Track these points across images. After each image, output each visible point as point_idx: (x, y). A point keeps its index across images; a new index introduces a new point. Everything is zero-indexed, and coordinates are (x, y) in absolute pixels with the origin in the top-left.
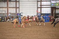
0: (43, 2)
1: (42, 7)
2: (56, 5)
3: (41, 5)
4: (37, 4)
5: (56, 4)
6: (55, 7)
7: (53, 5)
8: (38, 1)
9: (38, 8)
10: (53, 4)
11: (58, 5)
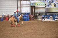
0: (23, 1)
1: (22, 6)
2: (35, 5)
3: (21, 5)
4: (17, 4)
5: (35, 3)
6: (34, 6)
7: (33, 5)
8: (18, 1)
9: (18, 7)
10: (33, 3)
11: (37, 5)
